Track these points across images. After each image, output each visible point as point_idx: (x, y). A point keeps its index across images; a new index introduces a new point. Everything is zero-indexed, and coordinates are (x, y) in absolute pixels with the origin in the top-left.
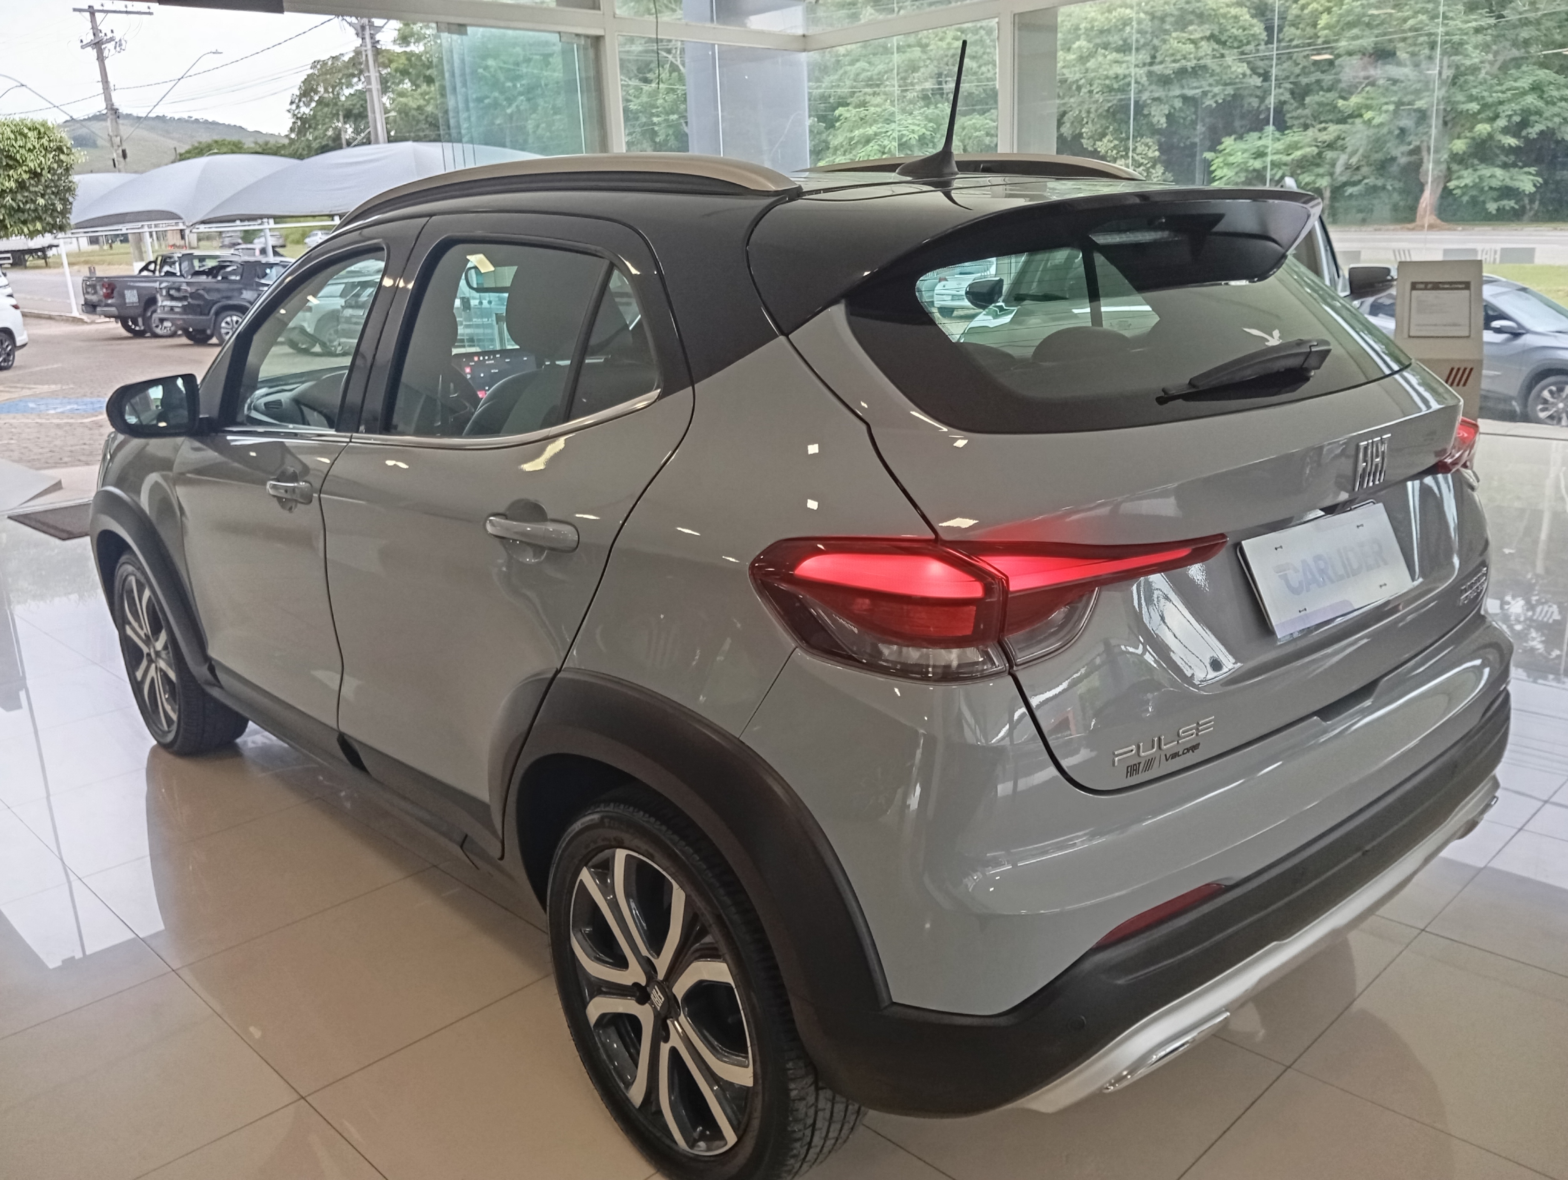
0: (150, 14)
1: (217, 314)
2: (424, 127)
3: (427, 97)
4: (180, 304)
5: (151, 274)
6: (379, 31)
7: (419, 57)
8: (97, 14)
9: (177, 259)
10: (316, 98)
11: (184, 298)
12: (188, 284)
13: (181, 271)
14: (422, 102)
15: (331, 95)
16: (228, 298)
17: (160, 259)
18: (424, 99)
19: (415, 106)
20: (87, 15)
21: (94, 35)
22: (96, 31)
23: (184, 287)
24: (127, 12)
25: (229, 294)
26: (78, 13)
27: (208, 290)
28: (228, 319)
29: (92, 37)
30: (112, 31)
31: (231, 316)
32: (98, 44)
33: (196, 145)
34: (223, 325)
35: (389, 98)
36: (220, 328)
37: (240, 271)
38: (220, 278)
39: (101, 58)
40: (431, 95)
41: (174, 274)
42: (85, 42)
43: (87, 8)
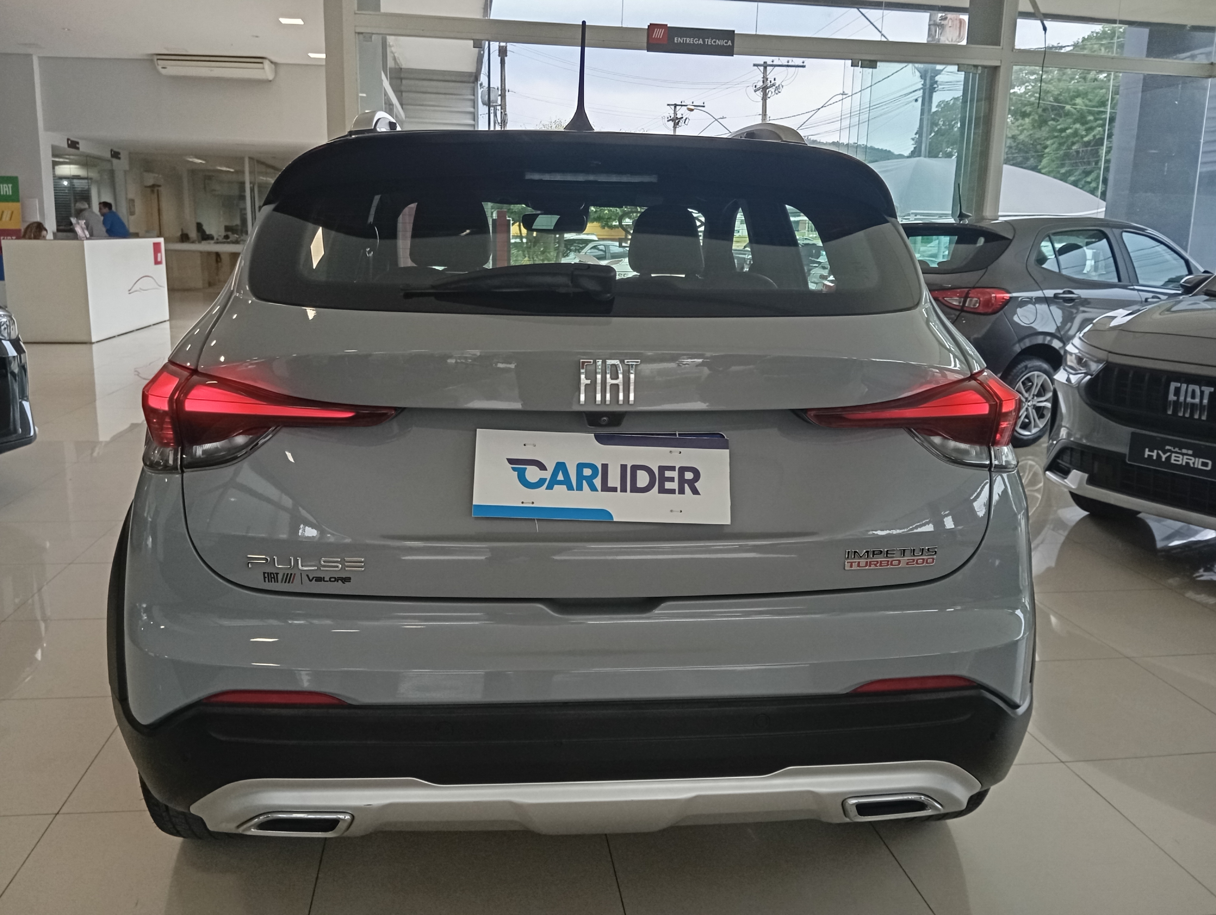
0: (804, 66)
3: (1020, 128)
6: (939, 74)
8: (768, 68)
10: (936, 129)
15: (947, 127)
18: (1018, 130)
20: (762, 68)
21: (763, 82)
22: (765, 79)
24: (788, 66)
26: (756, 67)
29: (762, 84)
30: (775, 79)
32: (765, 89)
39: (764, 99)
40: (1024, 127)
42: (758, 87)
43: (763, 63)
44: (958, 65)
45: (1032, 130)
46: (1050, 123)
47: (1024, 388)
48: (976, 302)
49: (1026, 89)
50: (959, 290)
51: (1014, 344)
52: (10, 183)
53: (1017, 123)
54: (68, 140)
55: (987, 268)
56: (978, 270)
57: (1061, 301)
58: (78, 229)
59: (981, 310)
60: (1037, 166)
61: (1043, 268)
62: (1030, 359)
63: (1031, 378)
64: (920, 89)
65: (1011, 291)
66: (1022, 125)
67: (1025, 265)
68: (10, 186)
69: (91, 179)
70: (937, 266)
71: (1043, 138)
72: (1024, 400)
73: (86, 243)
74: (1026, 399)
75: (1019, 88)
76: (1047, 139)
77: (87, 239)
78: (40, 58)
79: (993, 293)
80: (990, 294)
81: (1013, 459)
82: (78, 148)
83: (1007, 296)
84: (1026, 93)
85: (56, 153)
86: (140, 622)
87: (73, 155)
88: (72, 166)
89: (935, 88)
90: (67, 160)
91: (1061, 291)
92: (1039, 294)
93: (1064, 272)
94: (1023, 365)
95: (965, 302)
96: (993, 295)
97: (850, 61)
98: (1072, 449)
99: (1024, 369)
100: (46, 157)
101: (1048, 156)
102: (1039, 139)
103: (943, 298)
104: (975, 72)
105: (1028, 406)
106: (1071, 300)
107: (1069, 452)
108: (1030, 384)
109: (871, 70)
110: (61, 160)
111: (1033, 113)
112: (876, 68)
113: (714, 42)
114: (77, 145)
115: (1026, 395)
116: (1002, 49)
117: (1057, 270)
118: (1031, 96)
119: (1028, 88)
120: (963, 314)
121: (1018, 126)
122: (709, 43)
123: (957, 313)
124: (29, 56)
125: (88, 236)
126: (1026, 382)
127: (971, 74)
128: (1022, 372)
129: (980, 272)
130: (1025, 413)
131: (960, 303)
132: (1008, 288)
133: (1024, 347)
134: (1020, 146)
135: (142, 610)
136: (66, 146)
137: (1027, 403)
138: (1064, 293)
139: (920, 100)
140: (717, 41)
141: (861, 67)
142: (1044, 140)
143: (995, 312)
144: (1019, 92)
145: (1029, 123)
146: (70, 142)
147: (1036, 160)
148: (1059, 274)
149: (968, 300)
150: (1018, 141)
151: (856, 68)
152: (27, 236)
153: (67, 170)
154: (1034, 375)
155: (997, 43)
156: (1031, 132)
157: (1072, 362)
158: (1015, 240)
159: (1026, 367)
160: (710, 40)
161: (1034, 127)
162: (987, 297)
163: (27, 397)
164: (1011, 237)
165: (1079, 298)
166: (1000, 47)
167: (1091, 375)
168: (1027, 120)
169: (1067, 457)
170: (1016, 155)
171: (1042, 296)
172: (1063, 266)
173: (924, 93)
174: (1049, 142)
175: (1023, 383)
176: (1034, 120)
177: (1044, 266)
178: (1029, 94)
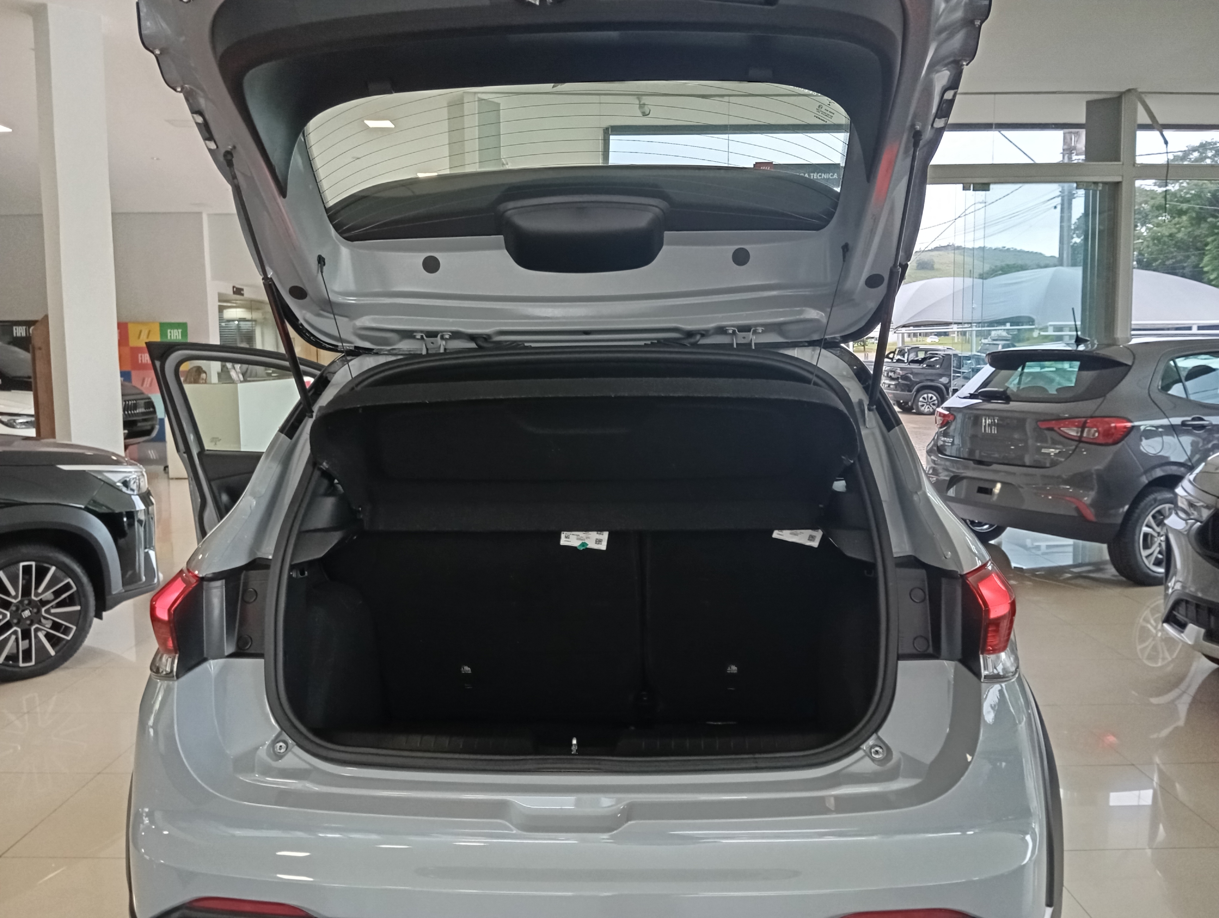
1: (918, 391)
2: (1172, 250)
4: (893, 383)
5: (890, 360)
7: (1174, 194)
9: (906, 351)
11: (897, 379)
12: (902, 369)
13: (908, 360)
14: (1174, 230)
16: (932, 381)
17: (898, 350)
19: (1167, 234)
23: (899, 371)
25: (933, 378)
27: (915, 374)
28: (925, 396)
31: (927, 393)
33: (993, 267)
34: (921, 399)
35: (1147, 228)
36: (919, 401)
37: (941, 361)
38: (925, 366)
40: (1182, 225)
41: (903, 362)
44: (1076, 182)
45: (1190, 227)
46: (1210, 220)
47: (1155, 522)
48: (1096, 431)
49: (1180, 186)
50: (1077, 420)
51: (1141, 475)
52: (180, 329)
53: (1174, 222)
54: (234, 287)
55: (1105, 396)
56: (1096, 398)
57: (1190, 428)
58: (233, 374)
59: (1101, 440)
60: (1199, 264)
61: (1169, 395)
62: (1159, 491)
63: (1163, 512)
64: (1058, 196)
65: (1132, 420)
66: (1178, 223)
67: (1147, 391)
68: (180, 331)
69: (255, 321)
70: (1055, 393)
71: (1203, 235)
72: (1155, 534)
73: (239, 385)
74: (1159, 533)
75: (1173, 185)
76: (1207, 236)
77: (241, 382)
78: (209, 215)
79: (1113, 423)
80: (1109, 423)
81: (1012, 665)
82: (242, 295)
83: (1129, 425)
84: (1180, 191)
85: (222, 298)
86: (141, 826)
87: (240, 300)
88: (238, 310)
89: (1074, 194)
90: (234, 305)
91: (1189, 418)
92: (1165, 422)
93: (1192, 397)
94: (1152, 497)
95: (1082, 432)
96: (1113, 425)
97: (961, 186)
98: (1187, 602)
99: (1153, 502)
100: (213, 304)
101: (1210, 254)
102: (1199, 236)
103: (1059, 428)
104: (1095, 189)
105: (1161, 541)
106: (1202, 427)
107: (1184, 604)
108: (1162, 517)
109: (983, 193)
110: (229, 304)
111: (1190, 211)
112: (988, 190)
113: (820, 176)
114: (242, 292)
115: (1158, 529)
116: (1123, 164)
117: (1184, 396)
118: (1187, 193)
119: (1182, 185)
120: (1081, 445)
121: (1175, 224)
122: (815, 178)
123: (1076, 443)
124: (200, 214)
125: (242, 379)
126: (1157, 515)
127: (1091, 191)
128: (1151, 505)
129: (1099, 400)
130: (1158, 549)
131: (1077, 433)
132: (1130, 417)
133: (1151, 479)
134: (1178, 244)
135: (144, 814)
136: (232, 293)
137: (1159, 538)
138: (1193, 419)
139: (1059, 207)
140: (823, 174)
141: (974, 190)
142: (1204, 238)
143: (1115, 443)
144: (1173, 190)
145: (1186, 220)
146: (235, 289)
147: (1197, 258)
148: (1187, 400)
149: (1086, 430)
150: (1176, 240)
151: (968, 192)
152: (188, 380)
153: (234, 313)
154: (1164, 508)
155: (1118, 159)
156: (1190, 229)
157: (1183, 503)
158: (1134, 367)
159: (1155, 500)
160: (815, 175)
161: (1192, 225)
162: (1106, 426)
163: (154, 547)
164: (1130, 363)
165: (1211, 424)
166: (1121, 163)
167: (1201, 522)
168: (1184, 218)
169: (1182, 609)
170: (1175, 254)
171: (1169, 423)
172: (1190, 391)
173: (1063, 200)
174: (1209, 240)
175: (1154, 517)
176: (1191, 219)
177: (1170, 392)
178: (1185, 191)
